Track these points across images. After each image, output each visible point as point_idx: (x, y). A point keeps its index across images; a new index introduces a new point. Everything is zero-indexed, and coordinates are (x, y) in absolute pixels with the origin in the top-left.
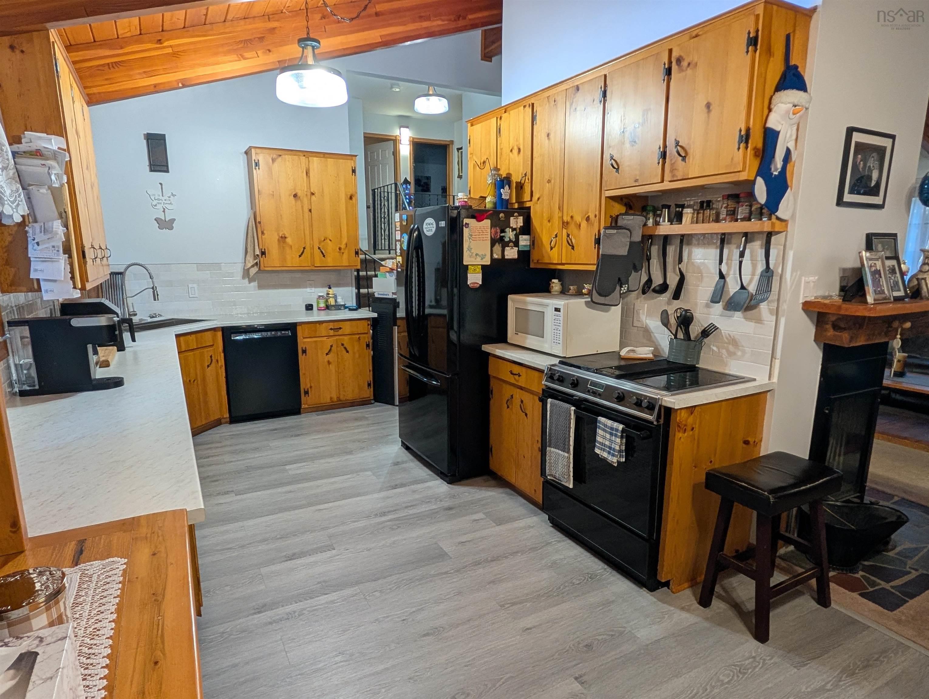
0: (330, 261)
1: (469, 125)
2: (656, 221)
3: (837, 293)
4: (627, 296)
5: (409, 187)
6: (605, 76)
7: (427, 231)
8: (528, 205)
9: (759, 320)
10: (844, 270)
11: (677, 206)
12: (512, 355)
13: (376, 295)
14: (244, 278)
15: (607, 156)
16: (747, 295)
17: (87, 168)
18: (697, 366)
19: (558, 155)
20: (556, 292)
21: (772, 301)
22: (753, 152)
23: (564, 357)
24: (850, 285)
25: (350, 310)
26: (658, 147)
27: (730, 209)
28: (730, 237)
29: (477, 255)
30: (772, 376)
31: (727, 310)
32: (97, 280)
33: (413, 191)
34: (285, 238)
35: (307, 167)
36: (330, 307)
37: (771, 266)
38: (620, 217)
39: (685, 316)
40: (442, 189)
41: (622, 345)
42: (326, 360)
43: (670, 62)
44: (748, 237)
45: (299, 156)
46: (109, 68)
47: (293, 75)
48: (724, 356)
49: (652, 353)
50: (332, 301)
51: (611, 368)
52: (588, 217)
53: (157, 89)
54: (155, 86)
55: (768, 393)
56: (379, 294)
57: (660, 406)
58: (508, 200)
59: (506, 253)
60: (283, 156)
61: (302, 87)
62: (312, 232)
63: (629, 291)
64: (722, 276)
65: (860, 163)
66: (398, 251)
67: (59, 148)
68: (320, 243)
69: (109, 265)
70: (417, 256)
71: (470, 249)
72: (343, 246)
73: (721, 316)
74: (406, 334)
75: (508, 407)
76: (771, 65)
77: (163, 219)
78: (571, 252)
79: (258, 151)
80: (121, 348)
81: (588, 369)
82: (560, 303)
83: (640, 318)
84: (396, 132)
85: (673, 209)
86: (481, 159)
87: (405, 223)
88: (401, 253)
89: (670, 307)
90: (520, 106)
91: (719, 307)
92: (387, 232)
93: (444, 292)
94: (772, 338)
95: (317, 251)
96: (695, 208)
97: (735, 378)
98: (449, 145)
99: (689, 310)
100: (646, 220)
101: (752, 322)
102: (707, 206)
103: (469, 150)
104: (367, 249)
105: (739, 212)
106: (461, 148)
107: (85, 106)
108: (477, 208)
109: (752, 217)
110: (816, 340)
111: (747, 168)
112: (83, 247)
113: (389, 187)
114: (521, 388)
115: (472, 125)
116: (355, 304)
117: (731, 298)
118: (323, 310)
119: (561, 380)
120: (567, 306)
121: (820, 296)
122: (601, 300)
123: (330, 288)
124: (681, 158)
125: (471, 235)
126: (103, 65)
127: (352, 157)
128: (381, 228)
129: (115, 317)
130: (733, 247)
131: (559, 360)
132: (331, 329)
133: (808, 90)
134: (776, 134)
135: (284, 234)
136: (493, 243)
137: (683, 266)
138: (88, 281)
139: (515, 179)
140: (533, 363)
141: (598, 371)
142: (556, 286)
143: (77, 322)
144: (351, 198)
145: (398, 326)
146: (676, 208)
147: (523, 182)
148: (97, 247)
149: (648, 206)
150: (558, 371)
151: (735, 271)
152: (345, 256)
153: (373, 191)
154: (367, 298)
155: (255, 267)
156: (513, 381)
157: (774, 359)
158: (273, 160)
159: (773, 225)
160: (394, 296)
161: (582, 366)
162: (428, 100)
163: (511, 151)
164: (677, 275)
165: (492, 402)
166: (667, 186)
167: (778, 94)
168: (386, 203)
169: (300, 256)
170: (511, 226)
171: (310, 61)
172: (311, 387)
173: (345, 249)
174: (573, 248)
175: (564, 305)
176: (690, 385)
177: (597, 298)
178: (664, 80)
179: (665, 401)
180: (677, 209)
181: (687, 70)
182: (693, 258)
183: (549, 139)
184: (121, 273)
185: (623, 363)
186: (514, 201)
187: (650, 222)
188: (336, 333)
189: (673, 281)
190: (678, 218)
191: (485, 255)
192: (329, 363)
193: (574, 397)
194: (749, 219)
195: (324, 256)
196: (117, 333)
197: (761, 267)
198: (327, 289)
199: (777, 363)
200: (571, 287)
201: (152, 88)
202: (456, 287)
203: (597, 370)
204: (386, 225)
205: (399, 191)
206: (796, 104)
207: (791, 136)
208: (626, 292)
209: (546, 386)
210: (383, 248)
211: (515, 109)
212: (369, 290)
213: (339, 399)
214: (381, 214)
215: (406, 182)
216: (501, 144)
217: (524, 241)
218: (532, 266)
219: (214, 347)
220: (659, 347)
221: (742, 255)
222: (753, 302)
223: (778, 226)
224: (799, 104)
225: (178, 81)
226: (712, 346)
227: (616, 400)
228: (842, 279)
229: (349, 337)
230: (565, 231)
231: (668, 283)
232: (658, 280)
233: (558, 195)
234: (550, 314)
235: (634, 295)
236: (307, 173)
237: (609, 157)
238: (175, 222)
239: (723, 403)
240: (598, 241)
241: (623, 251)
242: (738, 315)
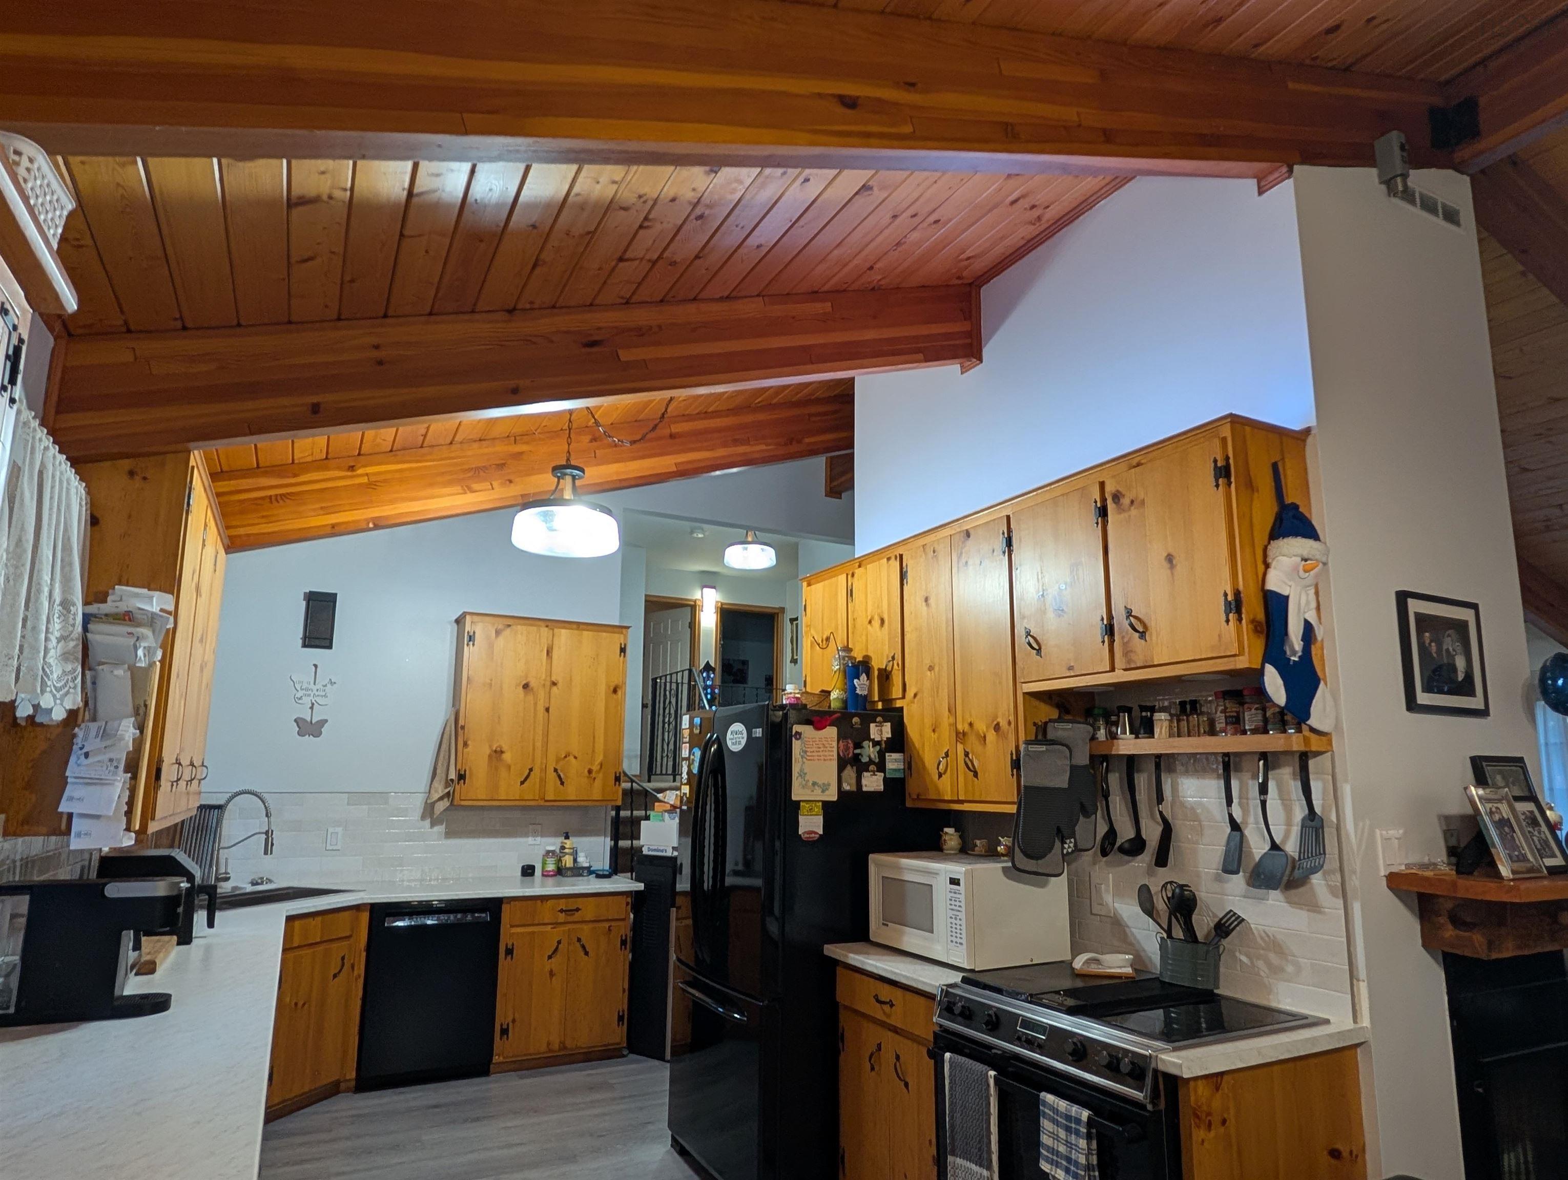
0: (572, 792)
1: (805, 584)
2: (1110, 731)
3: (1445, 859)
4: (1075, 860)
5: (712, 676)
6: (1008, 517)
7: (733, 744)
8: (898, 704)
9: (1314, 907)
10: (1447, 819)
11: (1143, 708)
12: (878, 964)
13: (645, 851)
14: (423, 818)
15: (1020, 631)
16: (1284, 860)
17: (201, 640)
18: (1216, 991)
19: (944, 625)
20: (951, 849)
21: (1333, 872)
22: (1251, 626)
23: (972, 971)
24: (1462, 845)
25: (599, 876)
26: (1100, 618)
27: (1232, 714)
28: (1237, 759)
29: (814, 784)
30: (1359, 1016)
31: (1254, 886)
32: (172, 818)
33: (718, 682)
34: (502, 752)
35: (550, 643)
36: (564, 871)
37: (1318, 810)
38: (1050, 725)
39: (1182, 895)
40: (766, 679)
41: (1076, 950)
42: (547, 968)
43: (1104, 500)
44: (1269, 760)
45: (539, 626)
46: (271, 502)
47: (539, 513)
48: (1262, 973)
49: (1132, 966)
50: (568, 861)
51: (1058, 993)
52: (998, 724)
53: (335, 531)
54: (333, 526)
55: (1359, 1050)
56: (649, 850)
57: (1156, 1071)
58: (866, 696)
59: (864, 782)
60: (514, 627)
61: (551, 529)
62: (546, 743)
63: (1077, 850)
64: (1235, 826)
65: (1430, 644)
66: (685, 776)
67: (162, 610)
68: (558, 760)
69: (200, 793)
70: (716, 785)
71: (802, 774)
72: (595, 768)
73: (1245, 897)
74: (689, 922)
75: (873, 1069)
76: (1256, 504)
77: (309, 719)
78: (973, 781)
79: (476, 618)
80: (185, 938)
81: (1015, 995)
82: (958, 869)
83: (1102, 898)
84: (697, 595)
85: (1136, 712)
86: (823, 633)
87: (697, 731)
88: (689, 779)
89: (1152, 879)
90: (882, 558)
91: (1238, 882)
92: (671, 746)
93: (759, 846)
94: (1344, 940)
95: (551, 775)
96: (1173, 711)
97: (1290, 1018)
98: (778, 614)
99: (1187, 886)
100: (1094, 730)
101: (1301, 909)
102: (1191, 710)
103: (804, 621)
104: (638, 773)
105: (1247, 718)
106: (796, 619)
107: (222, 552)
108: (816, 708)
109: (1269, 727)
110: (1427, 944)
111: (1246, 650)
112: (160, 761)
113: (680, 675)
114: (895, 1030)
115: (809, 585)
116: (607, 867)
117: (1259, 864)
118: (552, 876)
119: (968, 1013)
120: (970, 874)
121: (1415, 865)
122: (1030, 865)
123: (567, 837)
124: (1137, 634)
125: (806, 752)
126: (262, 498)
127: (622, 629)
128: (663, 740)
129: (183, 882)
130: (1246, 776)
131: (961, 975)
132: (562, 911)
133: (1321, 537)
134: (1283, 601)
135: (500, 747)
136: (842, 765)
137: (1166, 808)
138: (153, 819)
139: (877, 664)
140: (915, 980)
141: (1034, 999)
142: (951, 839)
143: (116, 890)
144: (615, 691)
145: (678, 908)
146: (1141, 712)
147: (889, 668)
148: (185, 762)
149: (1094, 707)
150: (961, 997)
151: (1256, 818)
152: (598, 783)
153: (654, 680)
154: (629, 857)
155: (446, 800)
156: (880, 1016)
157: (1355, 981)
158: (498, 633)
159: (1306, 740)
160: (676, 854)
161: (1004, 988)
162: (746, 549)
163: (870, 622)
164: (1158, 823)
165: (842, 1057)
166: (1120, 676)
167: (1275, 544)
168: (673, 701)
169: (522, 783)
170: (872, 737)
171: (568, 495)
172: (514, 1021)
173: (598, 772)
174: (976, 775)
175: (966, 873)
176: (1208, 1029)
177: (1022, 861)
178: (1097, 523)
179: (1163, 1061)
180: (1144, 714)
181: (1130, 509)
182: (1180, 794)
183: (928, 605)
184: (220, 807)
185: (1079, 984)
186: (876, 699)
187: (1102, 734)
188: (570, 919)
189: (1152, 833)
190: (1145, 728)
191: (829, 785)
192: (552, 974)
193: (994, 1051)
194: (1266, 732)
195: (562, 783)
196: (180, 910)
197: (1299, 812)
198: (562, 839)
199: (1363, 989)
200: (978, 842)
201: (329, 530)
202: (779, 838)
203: (1031, 995)
204: (671, 734)
205: (695, 681)
206: (1306, 557)
207: (1308, 603)
208: (1073, 851)
209: (941, 1026)
210: (664, 772)
211: (874, 562)
212: (634, 842)
213: (563, 1047)
214: (664, 716)
215: (708, 668)
216: (853, 612)
217: (894, 762)
218: (909, 804)
219: (352, 940)
220: (1142, 954)
221: (1263, 789)
222: (1297, 873)
223: (1316, 744)
224: (1310, 556)
225: (368, 521)
226: (1237, 954)
227: (1070, 1058)
228: (1447, 834)
229: (591, 925)
230: (960, 747)
231: (1144, 837)
232: (1126, 833)
233: (946, 690)
234: (941, 889)
235: (1087, 857)
236: (549, 653)
237: (1024, 634)
238: (326, 725)
239: (1276, 1068)
240: (1016, 764)
241: (1062, 781)
242: (1275, 897)
